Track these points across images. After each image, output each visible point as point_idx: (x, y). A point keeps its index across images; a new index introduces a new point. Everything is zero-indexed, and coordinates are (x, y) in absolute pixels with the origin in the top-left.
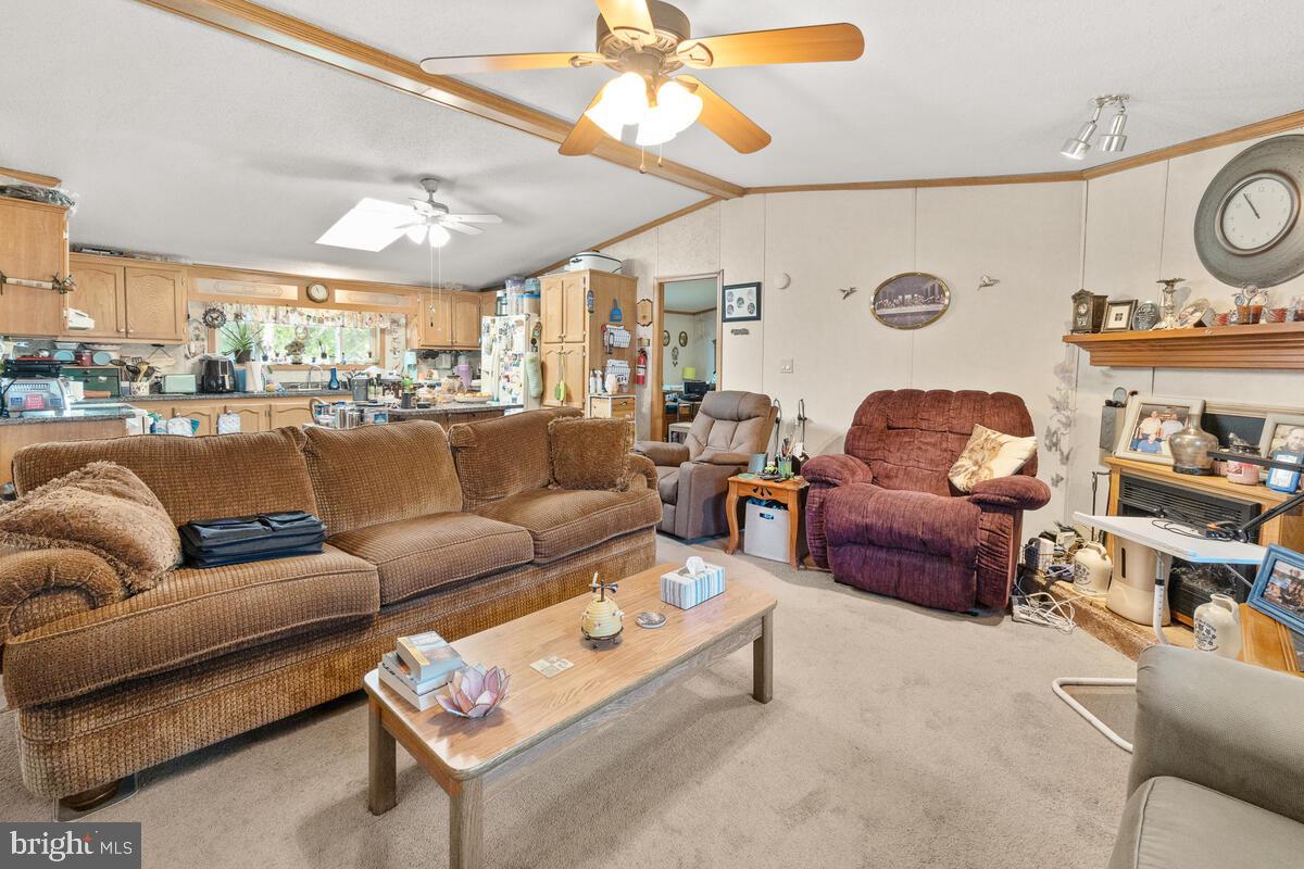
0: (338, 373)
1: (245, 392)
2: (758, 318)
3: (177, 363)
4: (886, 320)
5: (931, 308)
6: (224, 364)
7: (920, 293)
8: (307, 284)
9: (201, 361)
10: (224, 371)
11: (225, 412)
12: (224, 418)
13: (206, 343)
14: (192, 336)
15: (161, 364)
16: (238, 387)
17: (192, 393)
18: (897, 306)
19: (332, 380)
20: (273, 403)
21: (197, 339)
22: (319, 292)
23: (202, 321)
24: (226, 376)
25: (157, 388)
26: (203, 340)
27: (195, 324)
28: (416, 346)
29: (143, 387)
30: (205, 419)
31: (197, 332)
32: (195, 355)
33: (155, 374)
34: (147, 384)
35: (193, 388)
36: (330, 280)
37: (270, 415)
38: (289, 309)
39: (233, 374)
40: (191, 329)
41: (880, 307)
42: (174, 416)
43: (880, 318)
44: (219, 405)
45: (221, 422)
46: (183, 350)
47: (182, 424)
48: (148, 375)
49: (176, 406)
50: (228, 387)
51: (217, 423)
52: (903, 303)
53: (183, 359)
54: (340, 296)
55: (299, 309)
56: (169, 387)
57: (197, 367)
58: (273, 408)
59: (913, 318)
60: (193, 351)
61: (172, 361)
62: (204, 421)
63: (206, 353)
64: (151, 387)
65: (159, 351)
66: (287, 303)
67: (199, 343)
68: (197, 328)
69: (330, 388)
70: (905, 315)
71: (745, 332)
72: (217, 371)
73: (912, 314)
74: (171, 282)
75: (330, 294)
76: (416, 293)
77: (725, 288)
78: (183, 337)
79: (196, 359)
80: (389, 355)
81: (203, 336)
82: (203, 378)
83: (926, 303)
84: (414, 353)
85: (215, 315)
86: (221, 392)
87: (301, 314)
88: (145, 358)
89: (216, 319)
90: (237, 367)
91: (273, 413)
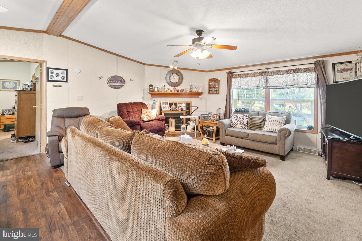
2: (66, 81)
4: (111, 86)
5: (122, 84)
7: (119, 81)
18: (114, 83)
41: (110, 83)
43: (109, 86)
52: (115, 82)
59: (118, 86)
70: (116, 85)
71: (60, 86)
73: (117, 85)
77: (48, 69)
83: (120, 83)
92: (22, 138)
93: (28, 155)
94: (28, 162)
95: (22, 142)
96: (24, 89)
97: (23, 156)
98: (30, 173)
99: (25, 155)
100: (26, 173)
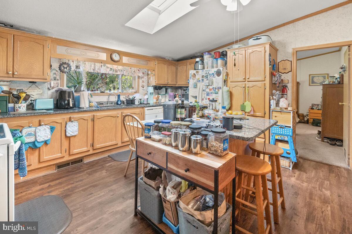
0: (121, 97)
1: (80, 108)
3: (43, 92)
6: (69, 93)
8: (111, 52)
9: (57, 91)
10: (69, 97)
11: (70, 121)
12: (69, 124)
13: (59, 82)
14: (52, 77)
15: (34, 93)
16: (77, 105)
17: (51, 109)
19: (118, 101)
20: (95, 114)
21: (55, 79)
22: (116, 57)
23: (58, 69)
24: (71, 100)
25: (31, 107)
26: (58, 80)
27: (54, 72)
28: (154, 84)
29: (22, 107)
30: (59, 125)
31: (55, 76)
32: (53, 88)
33: (30, 99)
34: (25, 105)
35: (52, 106)
36: (121, 51)
37: (93, 121)
38: (102, 64)
39: (73, 99)
40: (52, 74)
42: (40, 125)
44: (67, 117)
45: (67, 126)
46: (47, 85)
47: (45, 129)
48: (25, 99)
49: (41, 119)
50: (71, 106)
51: (66, 127)
53: (47, 90)
54: (125, 60)
55: (107, 65)
56: (38, 106)
57: (55, 94)
58: (95, 117)
60: (52, 85)
61: (40, 92)
62: (58, 127)
63: (59, 87)
64: (28, 106)
65: (34, 86)
66: (101, 62)
67: (56, 82)
68: (55, 74)
69: (117, 104)
72: (65, 96)
74: (42, 46)
75: (121, 58)
76: (154, 60)
78: (47, 78)
79: (54, 90)
80: (141, 88)
81: (58, 78)
82: (57, 100)
84: (153, 87)
85: (65, 66)
86: (67, 108)
87: (108, 68)
88: (25, 89)
89: (66, 68)
90: (76, 95)
91: (95, 120)
92: (328, 138)
93: (330, 164)
94: (329, 174)
95: (328, 143)
96: (330, 82)
97: (325, 162)
98: (328, 193)
99: (327, 162)
100: (323, 190)
